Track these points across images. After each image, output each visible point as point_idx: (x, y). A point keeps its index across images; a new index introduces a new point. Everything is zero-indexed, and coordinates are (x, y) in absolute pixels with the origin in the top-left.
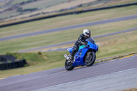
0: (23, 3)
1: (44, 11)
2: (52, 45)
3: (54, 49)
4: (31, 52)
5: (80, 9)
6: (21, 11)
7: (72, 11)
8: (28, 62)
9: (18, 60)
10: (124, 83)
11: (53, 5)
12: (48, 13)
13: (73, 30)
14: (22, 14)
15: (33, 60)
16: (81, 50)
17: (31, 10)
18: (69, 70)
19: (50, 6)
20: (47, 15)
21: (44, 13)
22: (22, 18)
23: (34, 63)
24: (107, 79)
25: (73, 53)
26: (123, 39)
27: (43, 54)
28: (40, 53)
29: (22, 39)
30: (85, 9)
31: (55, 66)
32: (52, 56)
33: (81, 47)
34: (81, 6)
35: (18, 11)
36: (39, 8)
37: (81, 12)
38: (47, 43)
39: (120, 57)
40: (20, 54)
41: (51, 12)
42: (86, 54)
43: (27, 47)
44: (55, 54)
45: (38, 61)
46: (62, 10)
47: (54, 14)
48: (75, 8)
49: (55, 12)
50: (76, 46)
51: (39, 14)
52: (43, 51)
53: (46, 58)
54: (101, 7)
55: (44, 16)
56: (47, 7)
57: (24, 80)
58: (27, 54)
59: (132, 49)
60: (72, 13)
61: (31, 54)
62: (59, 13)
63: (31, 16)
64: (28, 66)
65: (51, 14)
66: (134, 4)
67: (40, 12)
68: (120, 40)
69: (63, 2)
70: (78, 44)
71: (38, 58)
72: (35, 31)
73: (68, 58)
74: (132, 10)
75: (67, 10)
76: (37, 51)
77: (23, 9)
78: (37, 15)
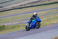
2: (9, 22)
3: (10, 24)
5: (21, 7)
11: (10, 5)
12: (7, 8)
19: (8, 5)
21: (6, 9)
23: (2, 30)
27: (5, 26)
28: (4, 26)
30: (23, 7)
31: (10, 31)
32: (9, 27)
34: (21, 5)
36: (3, 6)
37: (21, 8)
41: (9, 8)
44: (10, 26)
46: (13, 7)
47: (10, 9)
48: (19, 6)
49: (10, 8)
50: (31, 20)
51: (3, 9)
52: (5, 25)
53: (7, 28)
54: (30, 6)
55: (5, 10)
56: (7, 6)
60: (17, 9)
65: (8, 9)
66: (44, 5)
67: (4, 8)
69: (14, 4)
71: (3, 28)
73: (27, 25)
74: (43, 7)
75: (15, 7)
76: (3, 25)
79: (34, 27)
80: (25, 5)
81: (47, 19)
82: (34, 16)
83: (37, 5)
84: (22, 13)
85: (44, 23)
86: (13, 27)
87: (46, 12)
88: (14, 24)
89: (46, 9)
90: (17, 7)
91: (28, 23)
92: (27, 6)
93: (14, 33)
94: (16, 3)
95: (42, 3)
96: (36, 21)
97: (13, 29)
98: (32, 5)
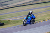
0: (3, 2)
1: (11, 5)
2: (14, 17)
3: (14, 19)
4: (6, 20)
5: (24, 5)
6: (2, 5)
7: (21, 5)
8: (5, 24)
9: (1, 23)
10: (40, 31)
12: (12, 6)
13: (21, 12)
14: (2, 6)
15: (7, 23)
16: (29, 18)
17: (6, 5)
18: (24, 26)
19: (13, 3)
20: (12, 7)
21: (10, 6)
22: (3, 8)
23: (7, 24)
24: (33, 30)
25: (26, 19)
26: (40, 15)
28: (9, 21)
29: (3, 15)
30: (25, 5)
32: (14, 21)
33: (29, 17)
34: (24, 3)
35: (1, 5)
36: (9, 4)
37: (24, 6)
38: (12, 17)
39: (38, 22)
40: (2, 21)
42: (31, 20)
43: (5, 18)
45: (8, 23)
46: (17, 5)
47: (14, 6)
48: (22, 4)
49: (15, 5)
51: (9, 6)
52: (10, 20)
53: (11, 22)
54: (31, 4)
56: (12, 4)
57: (3, 30)
58: (4, 21)
59: (43, 19)
60: (21, 6)
61: (6, 21)
62: (16, 6)
63: (6, 7)
64: (5, 25)
65: (13, 6)
66: (43, 3)
68: (38, 16)
69: (17, 2)
70: (28, 16)
71: (8, 22)
72: (7, 13)
73: (24, 21)
75: (19, 5)
76: (8, 20)
77: (3, 5)
78: (8, 7)
79: (29, 23)
80: (27, 3)
81: (46, 15)
82: (30, 14)
83: (38, 3)
84: (25, 10)
85: (44, 18)
86: (17, 21)
87: (45, 9)
88: (18, 19)
89: (46, 6)
90: (21, 4)
91: (25, 19)
92: (29, 3)
93: (17, 27)
94: (20, 2)
95: (42, 1)
96: (31, 18)
97: (17, 23)
98: (33, 3)
